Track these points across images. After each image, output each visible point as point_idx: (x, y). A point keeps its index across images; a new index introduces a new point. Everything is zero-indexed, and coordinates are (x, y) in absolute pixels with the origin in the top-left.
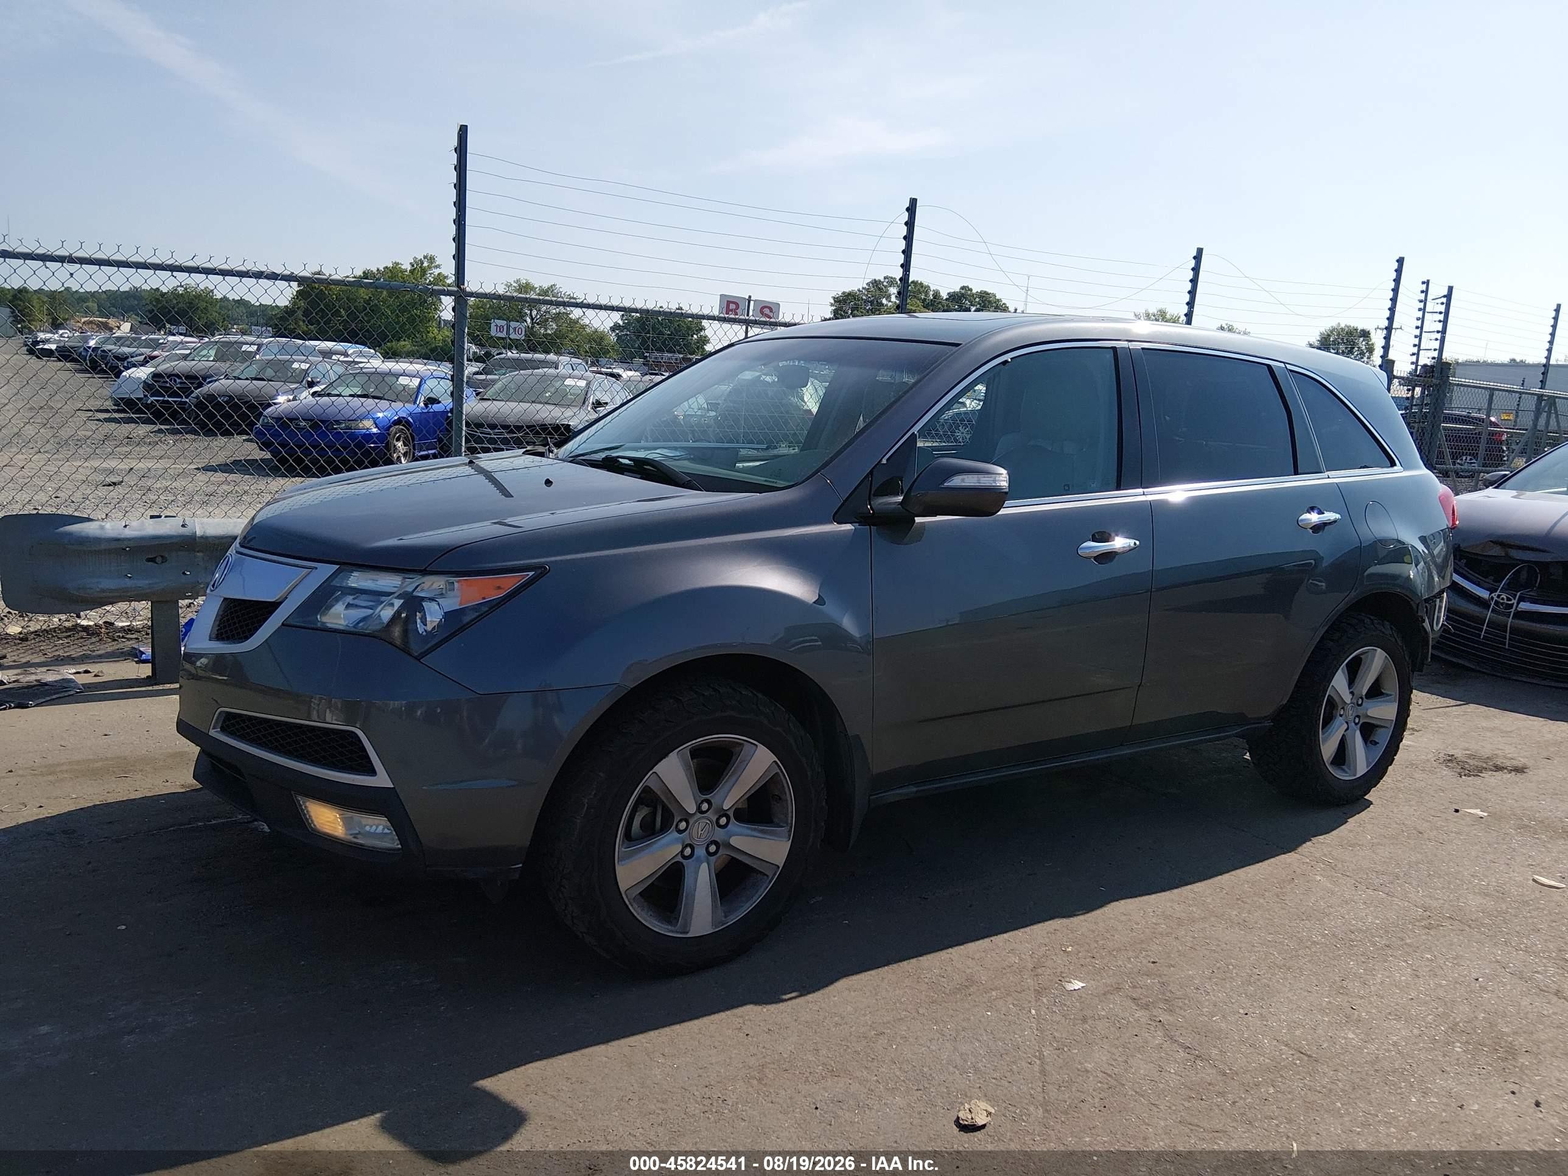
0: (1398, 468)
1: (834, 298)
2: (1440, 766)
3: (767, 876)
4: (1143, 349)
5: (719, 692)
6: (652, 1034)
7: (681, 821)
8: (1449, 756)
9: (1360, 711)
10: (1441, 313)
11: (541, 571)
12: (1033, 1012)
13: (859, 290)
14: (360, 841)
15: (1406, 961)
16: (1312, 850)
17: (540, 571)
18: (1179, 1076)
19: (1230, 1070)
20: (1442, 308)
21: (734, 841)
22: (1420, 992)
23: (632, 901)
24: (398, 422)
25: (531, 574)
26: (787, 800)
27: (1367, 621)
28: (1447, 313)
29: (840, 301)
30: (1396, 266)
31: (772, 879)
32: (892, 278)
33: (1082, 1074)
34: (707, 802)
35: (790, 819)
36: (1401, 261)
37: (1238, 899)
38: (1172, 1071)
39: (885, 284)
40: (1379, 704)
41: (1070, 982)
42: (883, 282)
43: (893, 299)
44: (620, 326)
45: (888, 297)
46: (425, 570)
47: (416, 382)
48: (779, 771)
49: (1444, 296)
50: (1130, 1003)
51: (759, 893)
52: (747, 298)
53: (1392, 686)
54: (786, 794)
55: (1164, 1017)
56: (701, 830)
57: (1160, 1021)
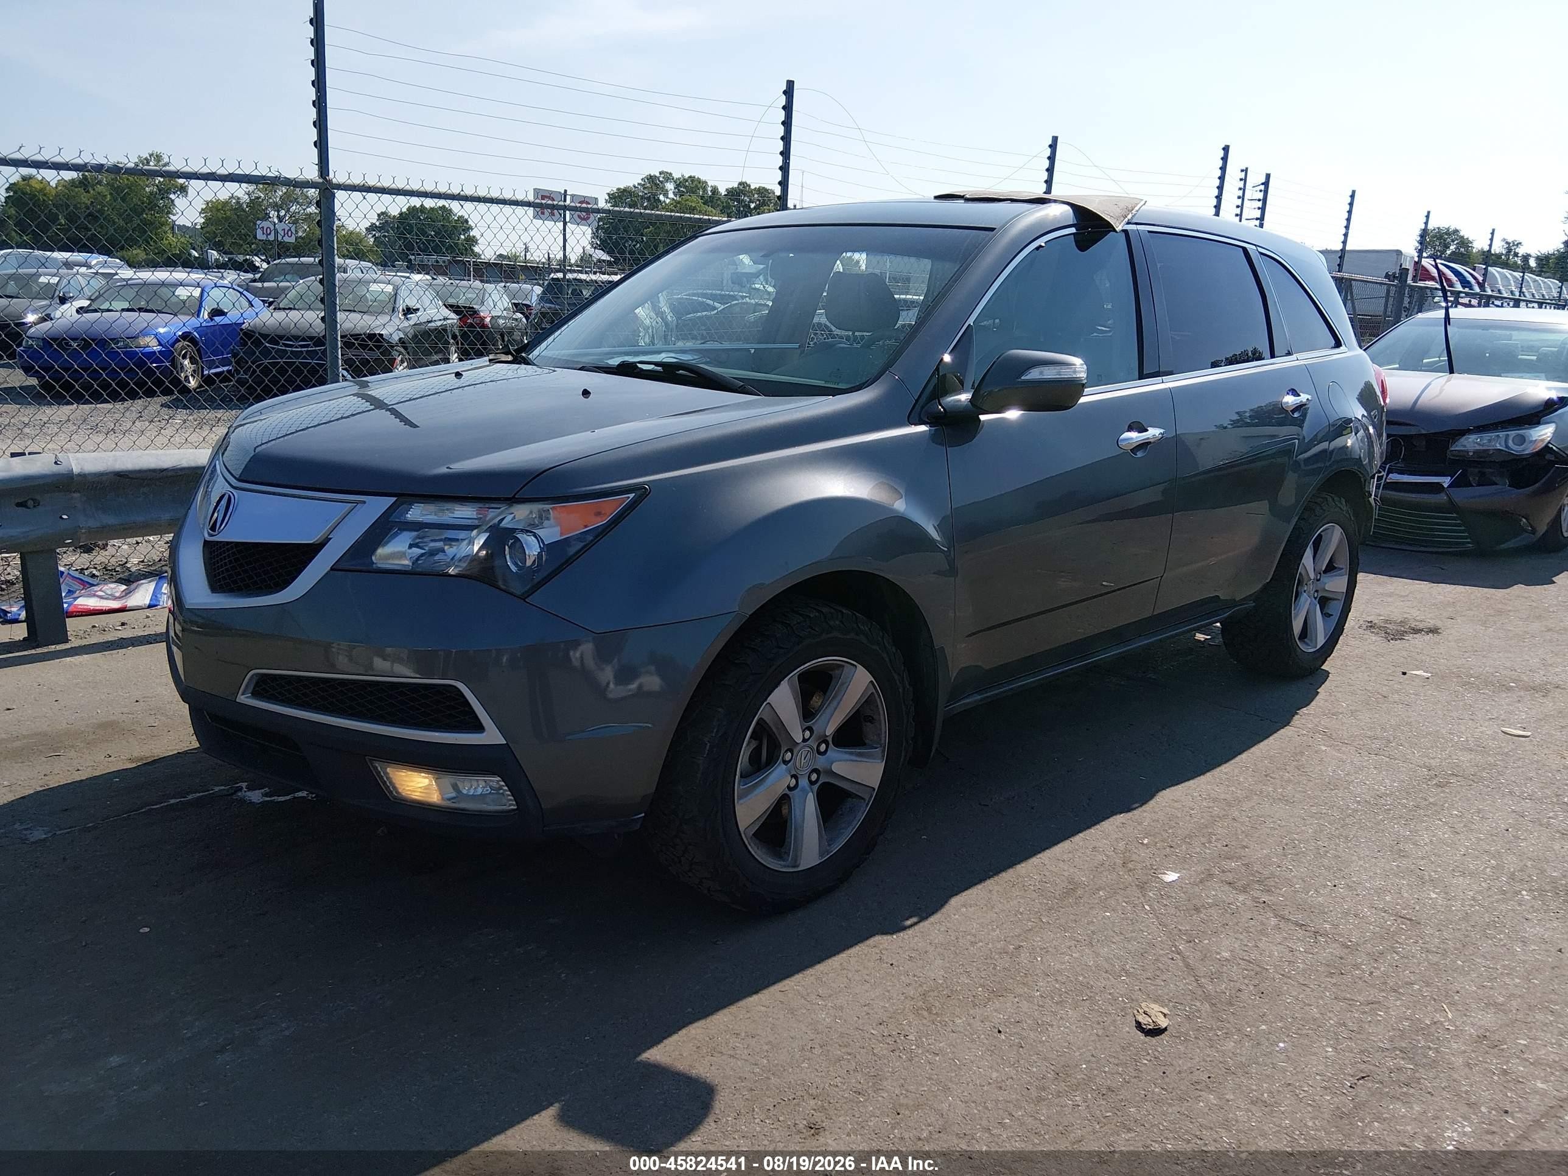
0: (1343, 348)
1: (608, 194)
2: (1366, 632)
3: (863, 799)
4: (1149, 232)
5: (822, 612)
6: (798, 977)
7: (786, 752)
8: (1369, 622)
9: (1319, 585)
10: (1259, 200)
11: (642, 492)
12: (1147, 907)
13: (635, 186)
14: (462, 805)
15: (1440, 820)
16: (1303, 721)
17: (639, 493)
18: (1310, 953)
19: (1351, 941)
20: (1261, 196)
21: (836, 768)
22: (1467, 847)
23: (749, 840)
24: (186, 336)
25: (632, 496)
26: (880, 721)
27: (1330, 499)
28: (1264, 201)
29: (615, 198)
30: (1221, 154)
31: (869, 802)
32: (667, 173)
33: (1224, 963)
34: (809, 730)
35: (883, 739)
36: (1226, 149)
37: (1266, 776)
38: (1302, 950)
39: (661, 179)
40: (1335, 578)
41: (1165, 874)
42: (658, 178)
43: (671, 195)
44: (376, 227)
45: (666, 195)
46: (514, 497)
47: (197, 293)
48: (874, 691)
49: (1262, 184)
50: (1227, 888)
51: (857, 818)
52: (563, 192)
53: (1343, 562)
54: (879, 714)
55: (1265, 898)
56: (803, 760)
57: (1264, 902)
